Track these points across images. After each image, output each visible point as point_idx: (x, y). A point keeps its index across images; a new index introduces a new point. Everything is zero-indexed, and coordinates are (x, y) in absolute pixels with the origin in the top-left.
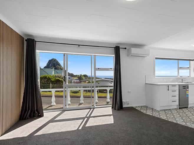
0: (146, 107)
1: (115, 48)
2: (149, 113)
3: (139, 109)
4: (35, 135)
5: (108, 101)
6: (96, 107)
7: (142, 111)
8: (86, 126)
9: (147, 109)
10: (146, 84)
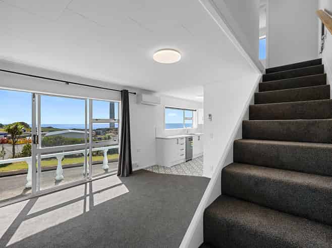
0: (157, 166)
1: (122, 91)
2: (162, 171)
3: (151, 170)
4: (8, 245)
5: (105, 168)
6: (93, 179)
7: (154, 171)
8: (95, 205)
9: (158, 168)
10: (156, 138)
